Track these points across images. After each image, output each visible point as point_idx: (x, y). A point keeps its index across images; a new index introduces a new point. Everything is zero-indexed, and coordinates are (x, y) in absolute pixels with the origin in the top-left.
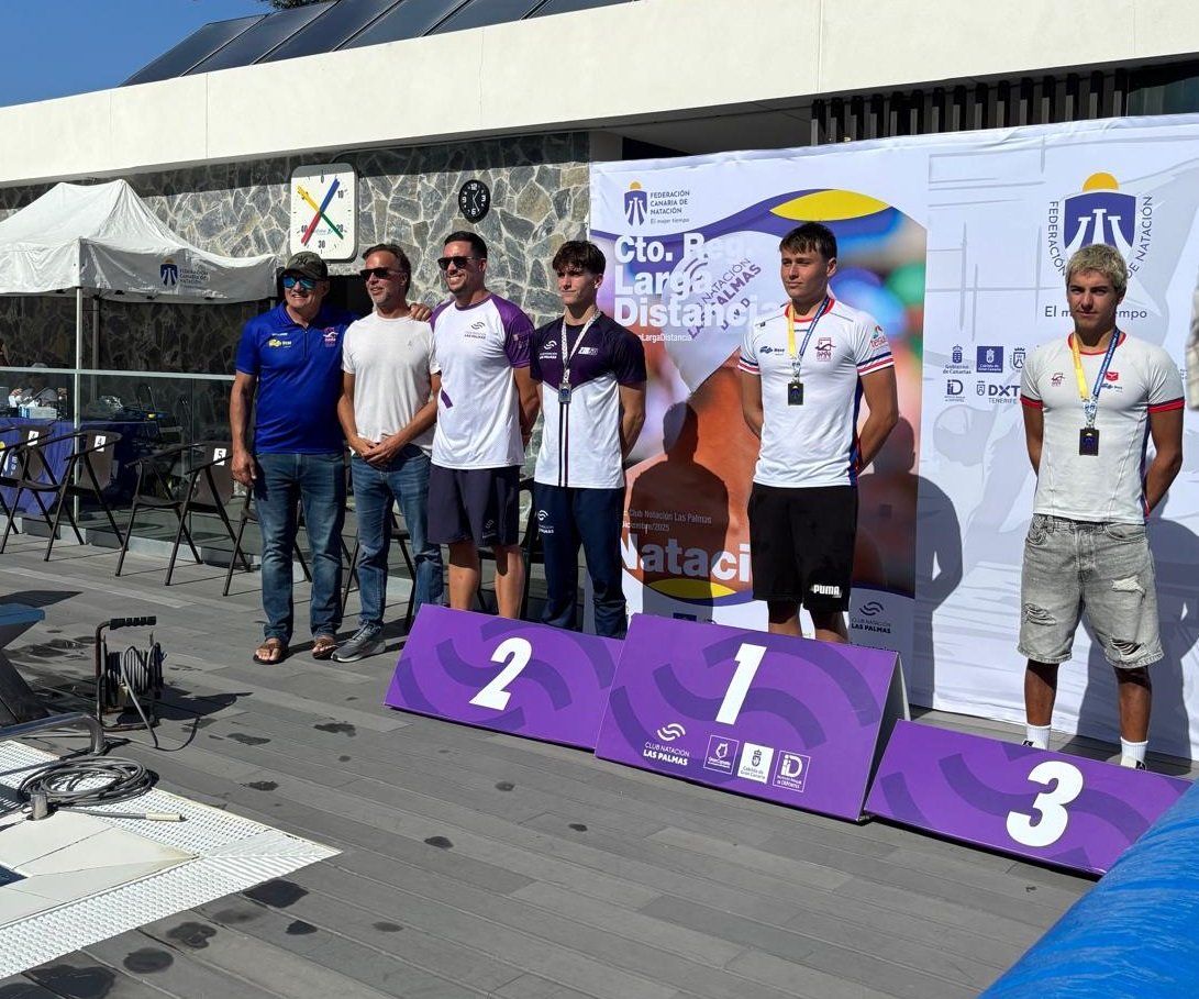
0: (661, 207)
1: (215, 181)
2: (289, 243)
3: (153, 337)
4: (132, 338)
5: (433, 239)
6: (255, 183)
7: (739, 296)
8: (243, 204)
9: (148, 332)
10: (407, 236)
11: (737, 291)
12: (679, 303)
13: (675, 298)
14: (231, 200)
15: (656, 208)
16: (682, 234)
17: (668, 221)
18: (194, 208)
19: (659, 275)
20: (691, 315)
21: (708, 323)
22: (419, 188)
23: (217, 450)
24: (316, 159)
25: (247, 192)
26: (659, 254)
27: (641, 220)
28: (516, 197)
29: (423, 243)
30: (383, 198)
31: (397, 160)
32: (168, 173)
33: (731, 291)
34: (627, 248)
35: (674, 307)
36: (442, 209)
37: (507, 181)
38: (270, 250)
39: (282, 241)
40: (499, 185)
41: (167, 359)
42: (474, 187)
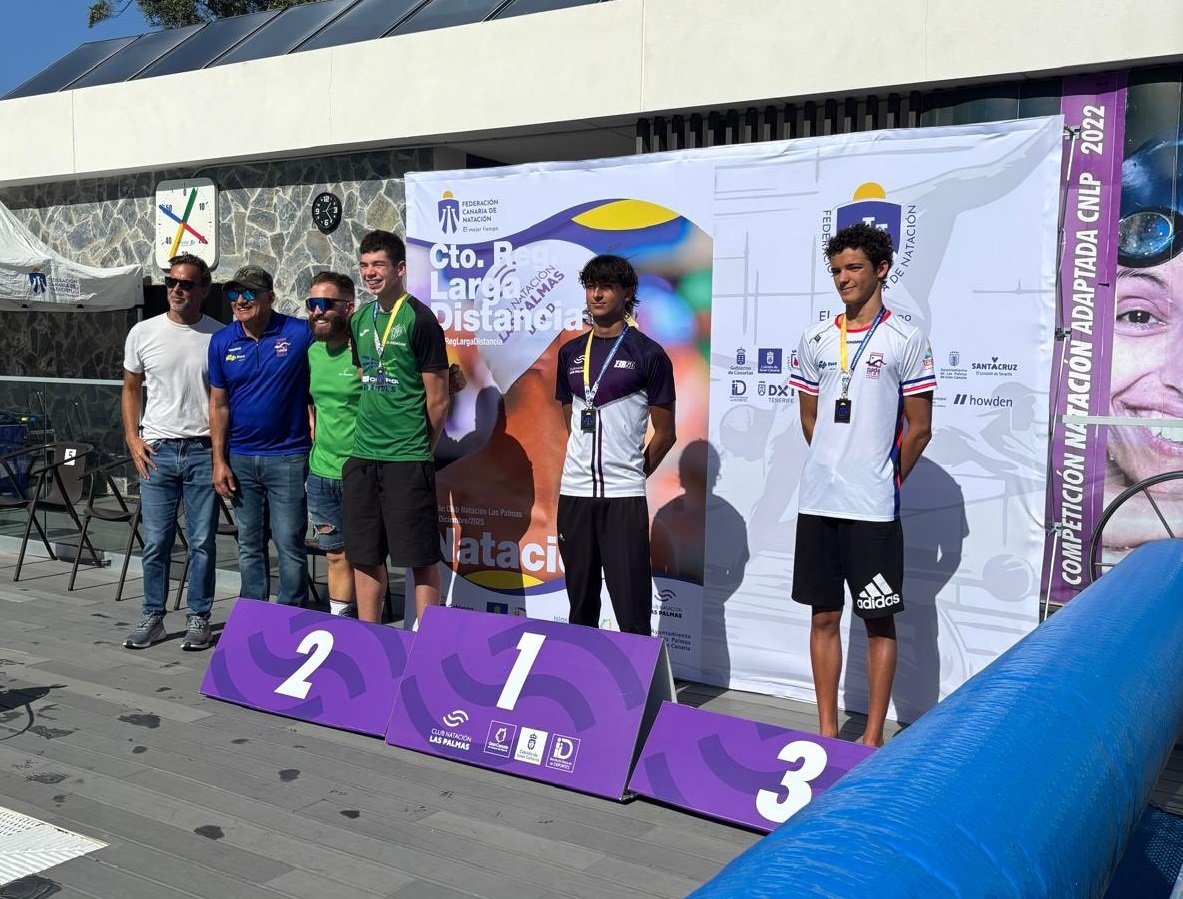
0: (472, 215)
1: (83, 194)
2: (154, 254)
3: (29, 345)
4: (9, 345)
5: (289, 249)
6: (123, 197)
7: (545, 302)
8: (111, 217)
9: (24, 340)
10: (265, 246)
11: (543, 296)
12: (490, 308)
13: (487, 303)
14: (100, 212)
15: (468, 216)
16: (492, 242)
17: (478, 230)
18: (65, 220)
19: (471, 280)
20: (501, 321)
21: (517, 328)
22: (275, 200)
23: (68, 451)
24: (179, 174)
25: (115, 205)
26: (470, 260)
27: (454, 228)
28: (366, 209)
29: (280, 254)
30: (242, 210)
31: (254, 174)
32: (39, 186)
33: (538, 296)
34: (441, 255)
35: (486, 313)
36: (296, 220)
37: (357, 194)
38: (137, 260)
39: (149, 251)
40: (350, 197)
41: (43, 364)
42: (326, 199)
